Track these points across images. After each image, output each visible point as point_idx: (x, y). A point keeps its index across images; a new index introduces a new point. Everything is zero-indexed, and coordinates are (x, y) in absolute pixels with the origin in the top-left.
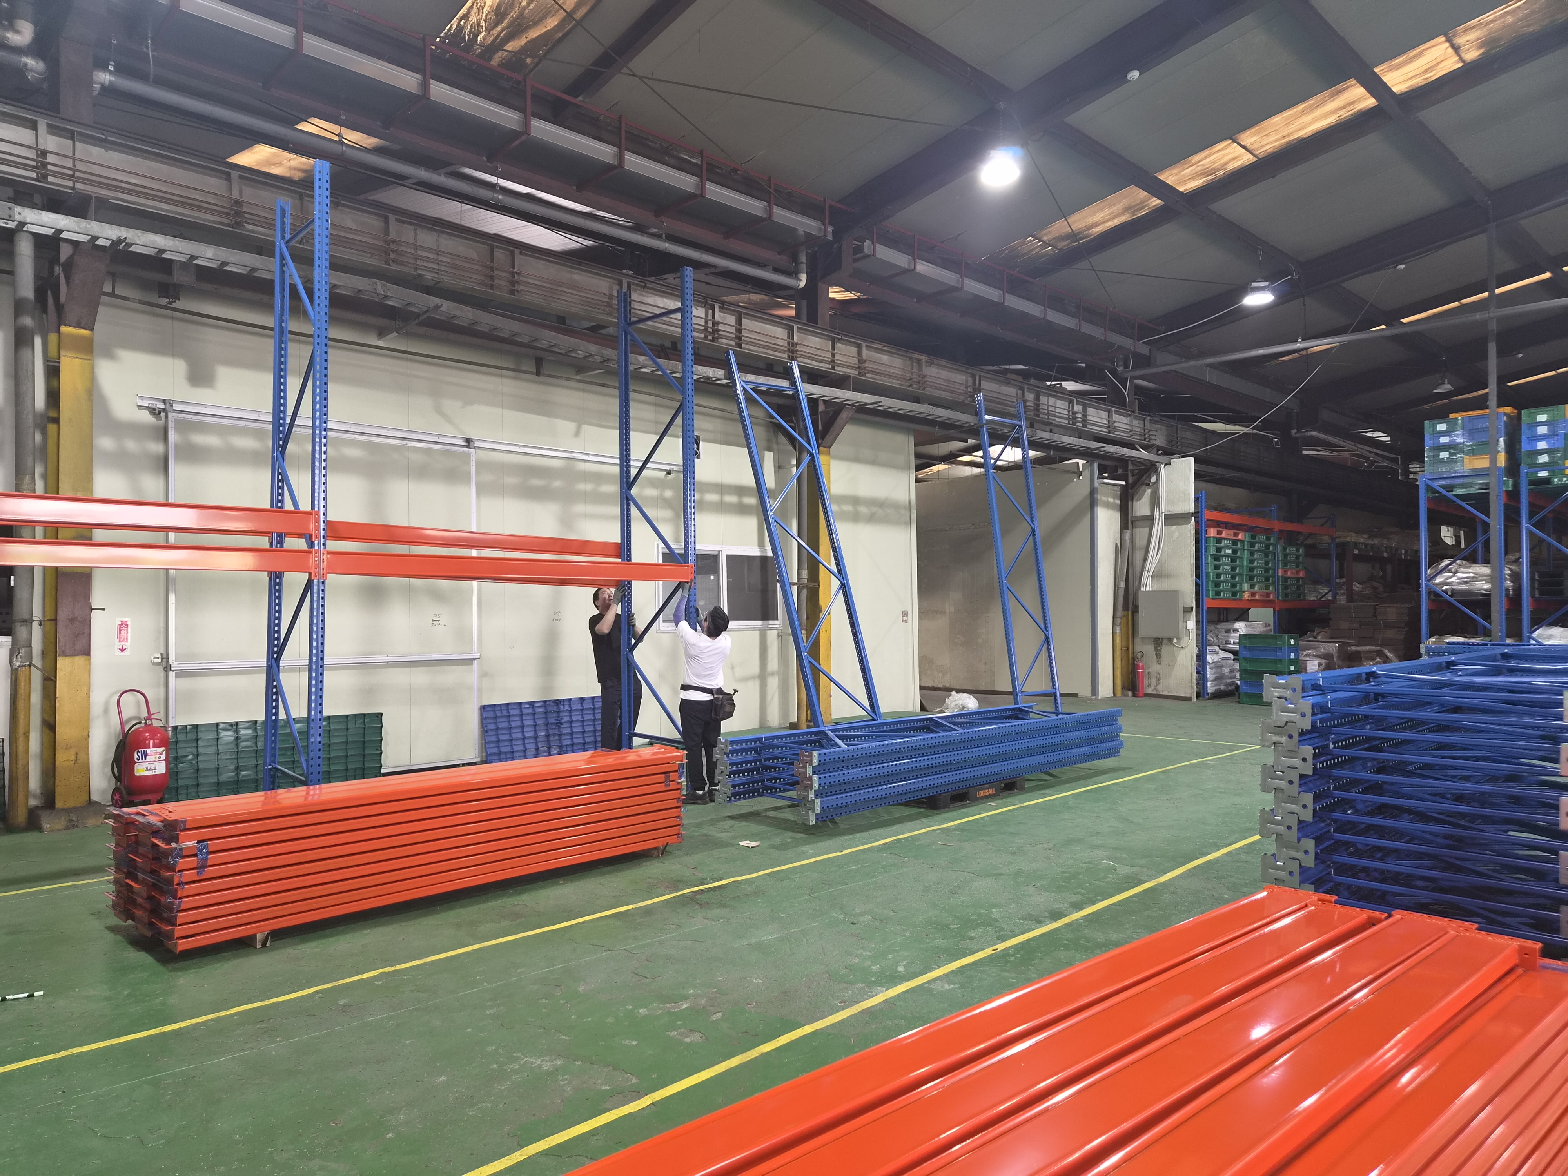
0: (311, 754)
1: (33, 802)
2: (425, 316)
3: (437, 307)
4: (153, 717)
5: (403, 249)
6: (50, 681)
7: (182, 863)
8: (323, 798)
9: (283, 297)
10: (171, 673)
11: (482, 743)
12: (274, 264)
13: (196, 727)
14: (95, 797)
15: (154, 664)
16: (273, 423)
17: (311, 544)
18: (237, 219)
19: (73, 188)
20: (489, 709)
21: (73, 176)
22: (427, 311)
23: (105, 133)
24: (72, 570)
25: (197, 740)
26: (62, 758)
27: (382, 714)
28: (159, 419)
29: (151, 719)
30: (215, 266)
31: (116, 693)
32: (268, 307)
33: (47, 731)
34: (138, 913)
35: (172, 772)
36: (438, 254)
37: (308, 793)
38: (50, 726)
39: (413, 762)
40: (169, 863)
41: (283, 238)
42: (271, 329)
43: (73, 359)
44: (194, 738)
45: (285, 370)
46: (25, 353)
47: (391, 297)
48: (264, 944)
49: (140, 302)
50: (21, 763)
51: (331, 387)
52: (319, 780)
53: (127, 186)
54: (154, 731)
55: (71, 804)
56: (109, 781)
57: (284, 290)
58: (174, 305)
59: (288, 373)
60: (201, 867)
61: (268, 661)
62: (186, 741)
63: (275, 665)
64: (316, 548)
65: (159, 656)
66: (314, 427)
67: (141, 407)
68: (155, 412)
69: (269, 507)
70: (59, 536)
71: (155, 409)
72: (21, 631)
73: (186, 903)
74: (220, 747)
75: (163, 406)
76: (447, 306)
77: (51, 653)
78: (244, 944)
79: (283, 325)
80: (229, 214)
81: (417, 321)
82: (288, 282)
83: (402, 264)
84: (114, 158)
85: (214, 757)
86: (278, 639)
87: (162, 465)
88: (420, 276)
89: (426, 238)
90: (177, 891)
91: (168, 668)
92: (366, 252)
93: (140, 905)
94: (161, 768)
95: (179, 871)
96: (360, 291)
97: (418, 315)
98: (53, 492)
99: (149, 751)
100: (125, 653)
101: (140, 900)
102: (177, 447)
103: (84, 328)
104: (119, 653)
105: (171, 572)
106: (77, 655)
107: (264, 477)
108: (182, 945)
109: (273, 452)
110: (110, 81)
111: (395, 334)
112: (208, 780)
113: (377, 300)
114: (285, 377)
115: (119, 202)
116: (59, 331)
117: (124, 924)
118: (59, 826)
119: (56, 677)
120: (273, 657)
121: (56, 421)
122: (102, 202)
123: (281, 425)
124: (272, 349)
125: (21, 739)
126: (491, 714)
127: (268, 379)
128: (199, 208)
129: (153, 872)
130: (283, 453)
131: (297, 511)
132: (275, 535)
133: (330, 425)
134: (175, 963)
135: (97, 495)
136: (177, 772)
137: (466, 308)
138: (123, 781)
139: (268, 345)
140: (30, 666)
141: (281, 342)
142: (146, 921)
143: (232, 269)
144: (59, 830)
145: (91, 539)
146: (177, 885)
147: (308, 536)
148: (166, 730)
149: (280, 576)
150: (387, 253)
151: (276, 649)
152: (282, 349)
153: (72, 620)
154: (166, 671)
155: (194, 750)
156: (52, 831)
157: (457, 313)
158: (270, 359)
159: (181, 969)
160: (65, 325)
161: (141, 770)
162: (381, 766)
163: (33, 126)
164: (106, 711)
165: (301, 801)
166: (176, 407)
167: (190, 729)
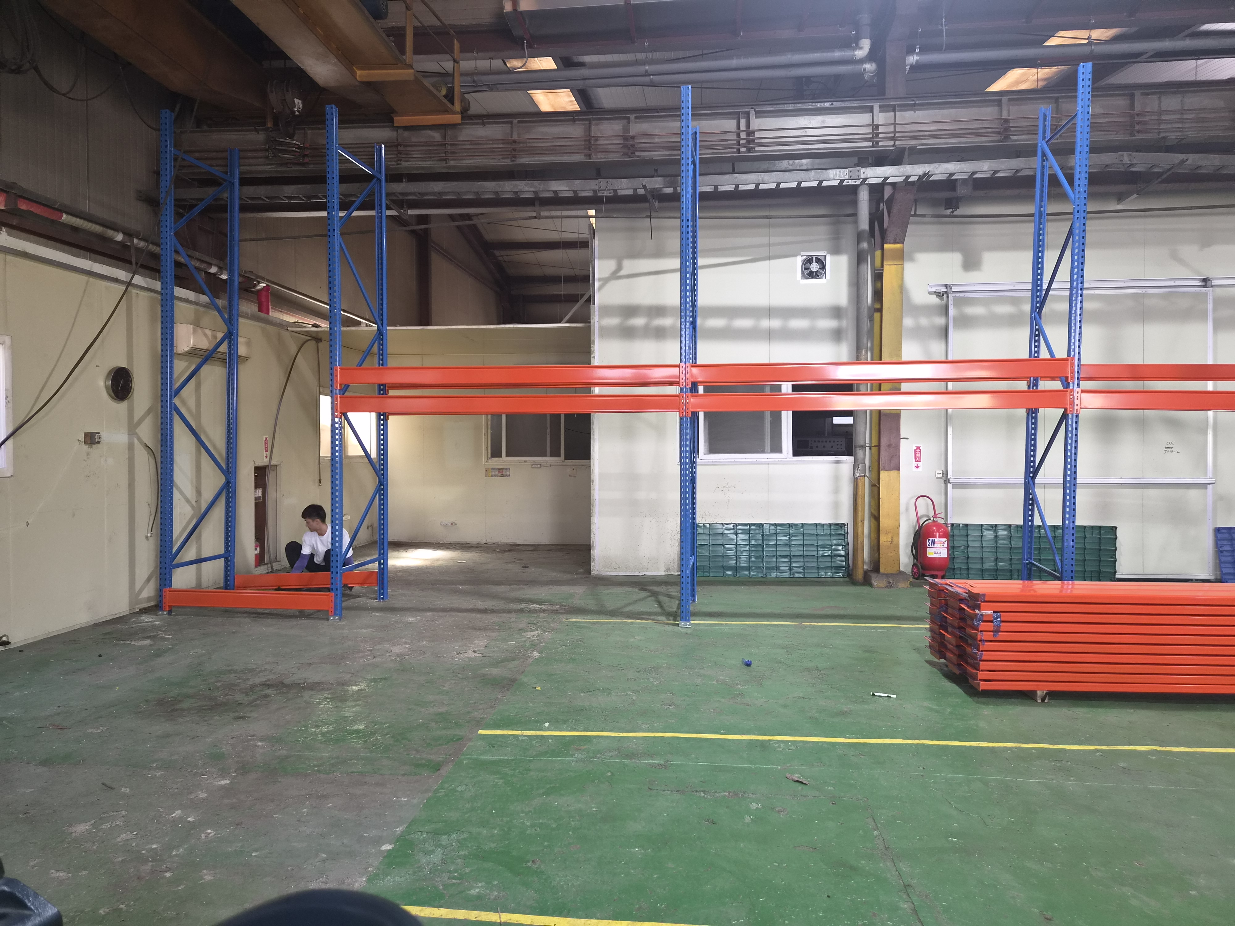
0: (1065, 556)
1: (865, 567)
2: (1169, 173)
3: (1183, 162)
4: (938, 516)
5: (1147, 118)
6: (875, 487)
7: (983, 626)
8: (1075, 592)
9: (1042, 186)
10: (949, 485)
11: (1216, 563)
12: (1035, 162)
13: (967, 525)
14: (902, 569)
15: (938, 478)
16: (1032, 290)
17: (1066, 385)
18: (1005, 134)
19: (894, 146)
20: (1223, 531)
21: (894, 137)
22: (1172, 168)
23: (915, 99)
24: (888, 412)
25: (967, 536)
26: (883, 539)
27: (1116, 528)
28: (942, 299)
29: (937, 518)
30: (988, 176)
31: (912, 497)
32: (1030, 198)
33: (873, 520)
34: (949, 655)
35: (951, 558)
36: (1182, 113)
37: (1062, 587)
38: (876, 517)
39: (1145, 572)
40: (973, 624)
41: (1044, 138)
42: (1032, 215)
43: (891, 266)
44: (965, 534)
45: (1043, 246)
46: (863, 267)
47: (1137, 164)
48: (1043, 700)
49: (933, 216)
50: (860, 540)
51: (1087, 253)
52: (1072, 578)
53: (928, 133)
54: (939, 526)
55: (889, 571)
56: (909, 559)
57: (1043, 181)
58: (955, 213)
59: (1046, 248)
60: (996, 631)
61: (1025, 478)
62: (960, 536)
63: (1031, 482)
64: (1071, 388)
65: (941, 472)
66: (1071, 289)
67: (930, 293)
68: (939, 295)
69: (1027, 357)
70: (882, 389)
71: (939, 293)
72: (860, 453)
73: (986, 656)
74: (984, 543)
75: (945, 290)
76: (1192, 159)
77: (877, 468)
78: (1027, 696)
79: (1042, 209)
80: (999, 132)
81: (1160, 180)
82: (1047, 172)
83: (1146, 131)
84: (920, 115)
85: (979, 550)
86: (1034, 461)
87: (945, 333)
88: (1164, 138)
89: (1171, 102)
90: (979, 646)
91: (947, 481)
92: (1112, 131)
93: (949, 650)
94: (944, 554)
95: (981, 631)
96: (1107, 166)
97: (1160, 174)
98: (878, 359)
99: (936, 540)
100: (920, 469)
101: (950, 647)
102: (954, 319)
103: (898, 243)
104: (915, 469)
105: (950, 411)
106: (893, 470)
107: (1024, 334)
108: (984, 686)
109: (1032, 313)
110: (917, 61)
111: (1135, 195)
112: (975, 566)
113: (1122, 170)
114: (1043, 252)
115: (924, 147)
116: (882, 249)
117: (937, 660)
118: (882, 585)
119: (879, 483)
120: (1030, 476)
121: (880, 310)
122: (913, 150)
123: (1038, 291)
124: (1033, 230)
125: (860, 524)
126: (1227, 536)
127: (1028, 256)
128: (978, 134)
129: (960, 628)
130: (1039, 313)
131: (1053, 359)
132: (1032, 379)
133: (1086, 285)
134: (978, 698)
135: (904, 359)
136: (954, 558)
137: (1211, 156)
138: (919, 560)
139: (1029, 229)
140: (864, 476)
141: (1040, 223)
142: (955, 662)
143: (1002, 175)
144: (882, 588)
145: (900, 390)
146: (979, 641)
147: (1064, 379)
148: (947, 526)
149: (1036, 411)
150: (1132, 126)
151: (1032, 470)
152: (1040, 229)
153: (889, 446)
154: (946, 483)
155: (965, 543)
156: (878, 587)
157: (1201, 163)
158: (1030, 240)
159: (984, 703)
160: (887, 243)
161: (931, 553)
162: (1116, 572)
163: (871, 110)
164: (907, 509)
165: (1057, 592)
166: (954, 289)
167: (962, 527)
